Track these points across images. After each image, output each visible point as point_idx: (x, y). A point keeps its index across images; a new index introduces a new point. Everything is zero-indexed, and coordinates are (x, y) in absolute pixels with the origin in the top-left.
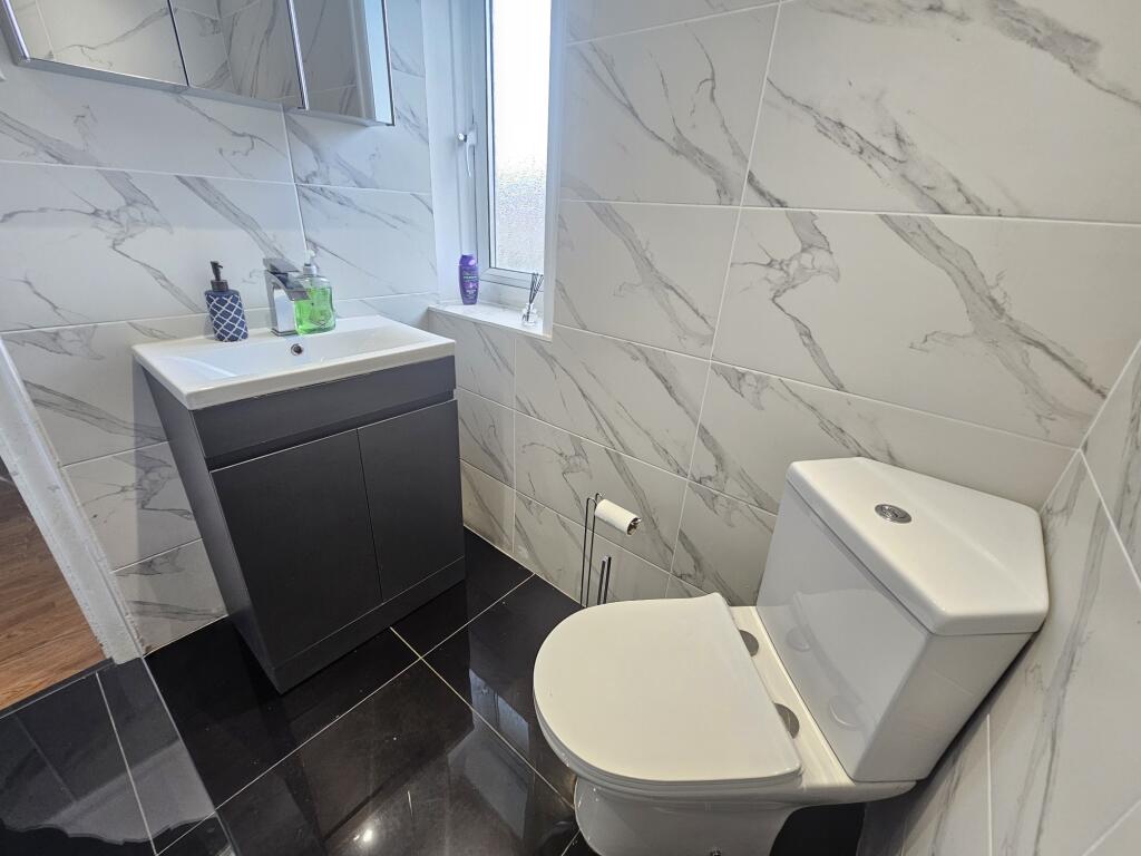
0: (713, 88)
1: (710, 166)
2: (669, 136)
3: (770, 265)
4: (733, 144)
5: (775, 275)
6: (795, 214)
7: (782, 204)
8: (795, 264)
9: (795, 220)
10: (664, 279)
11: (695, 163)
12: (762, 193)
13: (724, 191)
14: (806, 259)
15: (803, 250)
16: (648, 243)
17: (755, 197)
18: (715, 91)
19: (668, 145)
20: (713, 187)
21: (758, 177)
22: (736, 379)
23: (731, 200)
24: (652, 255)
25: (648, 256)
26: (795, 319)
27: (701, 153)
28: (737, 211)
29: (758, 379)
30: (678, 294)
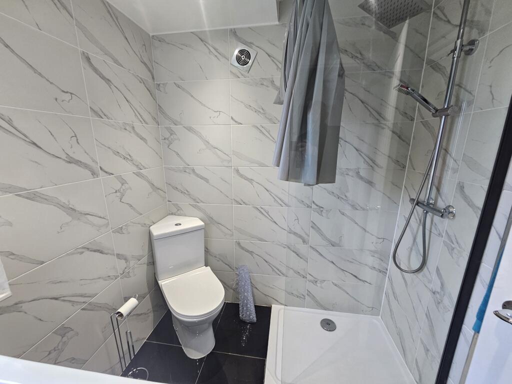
0: (77, 140)
1: (86, 166)
2: (64, 156)
3: (116, 192)
4: (92, 159)
5: (118, 194)
6: (117, 176)
7: (113, 174)
8: (121, 189)
9: (117, 177)
10: (83, 213)
11: (80, 166)
12: (106, 172)
13: (94, 174)
14: (123, 187)
15: (122, 185)
16: (69, 202)
17: (105, 174)
18: (79, 141)
19: (64, 160)
20: (90, 173)
21: (103, 168)
22: (120, 231)
23: (97, 176)
24: (73, 206)
25: (71, 206)
26: (128, 204)
27: (81, 162)
28: (100, 179)
29: (126, 225)
30: (91, 215)
